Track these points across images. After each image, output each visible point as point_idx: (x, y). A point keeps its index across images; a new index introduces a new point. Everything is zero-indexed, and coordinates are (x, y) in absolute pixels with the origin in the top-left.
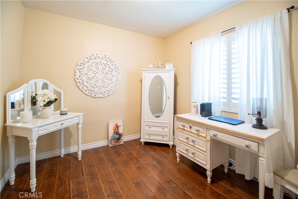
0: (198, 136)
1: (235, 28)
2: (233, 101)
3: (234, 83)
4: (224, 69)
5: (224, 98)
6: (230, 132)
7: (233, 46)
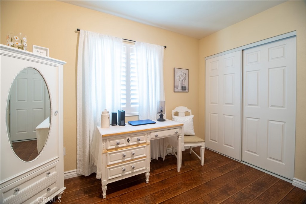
0: (138, 146)
1: (135, 41)
2: (132, 106)
3: (132, 90)
4: (123, 76)
5: (123, 104)
6: (167, 128)
7: (131, 57)
